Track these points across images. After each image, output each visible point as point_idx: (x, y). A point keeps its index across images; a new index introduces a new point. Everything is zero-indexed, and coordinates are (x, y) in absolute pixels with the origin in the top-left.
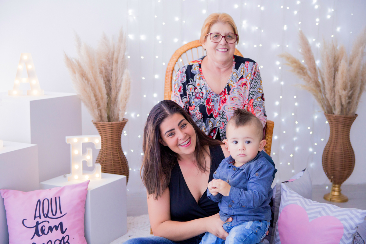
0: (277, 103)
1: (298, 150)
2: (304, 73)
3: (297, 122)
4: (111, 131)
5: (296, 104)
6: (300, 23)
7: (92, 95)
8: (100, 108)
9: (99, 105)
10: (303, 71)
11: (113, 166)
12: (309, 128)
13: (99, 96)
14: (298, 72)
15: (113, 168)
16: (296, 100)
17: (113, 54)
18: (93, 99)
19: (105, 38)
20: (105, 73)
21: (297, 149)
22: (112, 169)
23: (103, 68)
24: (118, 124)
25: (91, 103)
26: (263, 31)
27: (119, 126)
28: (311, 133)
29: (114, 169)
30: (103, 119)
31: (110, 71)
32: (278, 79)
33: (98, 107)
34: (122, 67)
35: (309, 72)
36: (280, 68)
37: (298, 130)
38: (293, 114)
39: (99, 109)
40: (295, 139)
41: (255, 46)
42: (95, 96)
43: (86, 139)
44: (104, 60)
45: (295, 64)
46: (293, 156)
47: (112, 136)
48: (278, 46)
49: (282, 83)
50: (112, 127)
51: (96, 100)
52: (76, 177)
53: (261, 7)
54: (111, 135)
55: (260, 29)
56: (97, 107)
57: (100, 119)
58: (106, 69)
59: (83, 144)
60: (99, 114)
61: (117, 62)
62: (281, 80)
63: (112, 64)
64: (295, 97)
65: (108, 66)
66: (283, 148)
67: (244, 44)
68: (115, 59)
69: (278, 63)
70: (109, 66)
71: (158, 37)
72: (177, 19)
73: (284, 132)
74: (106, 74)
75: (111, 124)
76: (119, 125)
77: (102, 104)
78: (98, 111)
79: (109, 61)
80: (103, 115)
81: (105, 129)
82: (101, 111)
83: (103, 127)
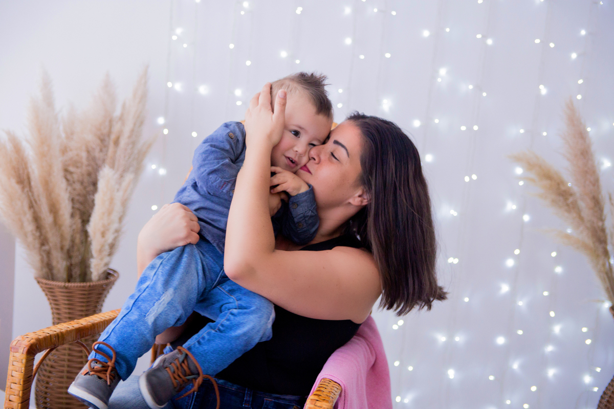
0: (510, 263)
1: (555, 375)
2: (568, 205)
3: (552, 314)
4: (66, 302)
5: (559, 270)
6: (580, 82)
7: (29, 216)
8: (46, 248)
9: (43, 241)
10: (566, 199)
12: (585, 330)
13: (47, 219)
14: (554, 202)
15: (64, 385)
16: (557, 261)
17: (111, 126)
18: (30, 227)
19: (108, 87)
20: (88, 165)
21: (551, 372)
23: (84, 155)
25: (25, 235)
26: (484, 94)
27: (86, 292)
28: (588, 342)
30: (55, 272)
31: (99, 162)
32: (514, 207)
33: (42, 244)
34: (125, 157)
35: (582, 204)
36: (521, 183)
37: (557, 329)
38: (546, 294)
39: (44, 251)
40: (550, 348)
41: (463, 128)
42: (37, 219)
44: (90, 138)
45: (547, 182)
46: (538, 390)
47: (71, 311)
48: (522, 131)
49: (526, 218)
51: (39, 228)
53: (485, 37)
54: (67, 311)
55: (479, 88)
56: (37, 245)
57: (45, 270)
60: (42, 260)
61: (117, 142)
62: (522, 210)
63: (107, 151)
64: (554, 254)
65: (97, 150)
66: (515, 366)
67: (437, 121)
68: (113, 137)
69: (519, 171)
70: (101, 150)
71: (238, 92)
72: (284, 54)
73: (520, 332)
74: (90, 169)
75: (66, 288)
76: (85, 290)
77: (53, 239)
78: (41, 255)
79: (102, 141)
80: (54, 263)
81: (54, 296)
82: (48, 253)
83: (50, 292)
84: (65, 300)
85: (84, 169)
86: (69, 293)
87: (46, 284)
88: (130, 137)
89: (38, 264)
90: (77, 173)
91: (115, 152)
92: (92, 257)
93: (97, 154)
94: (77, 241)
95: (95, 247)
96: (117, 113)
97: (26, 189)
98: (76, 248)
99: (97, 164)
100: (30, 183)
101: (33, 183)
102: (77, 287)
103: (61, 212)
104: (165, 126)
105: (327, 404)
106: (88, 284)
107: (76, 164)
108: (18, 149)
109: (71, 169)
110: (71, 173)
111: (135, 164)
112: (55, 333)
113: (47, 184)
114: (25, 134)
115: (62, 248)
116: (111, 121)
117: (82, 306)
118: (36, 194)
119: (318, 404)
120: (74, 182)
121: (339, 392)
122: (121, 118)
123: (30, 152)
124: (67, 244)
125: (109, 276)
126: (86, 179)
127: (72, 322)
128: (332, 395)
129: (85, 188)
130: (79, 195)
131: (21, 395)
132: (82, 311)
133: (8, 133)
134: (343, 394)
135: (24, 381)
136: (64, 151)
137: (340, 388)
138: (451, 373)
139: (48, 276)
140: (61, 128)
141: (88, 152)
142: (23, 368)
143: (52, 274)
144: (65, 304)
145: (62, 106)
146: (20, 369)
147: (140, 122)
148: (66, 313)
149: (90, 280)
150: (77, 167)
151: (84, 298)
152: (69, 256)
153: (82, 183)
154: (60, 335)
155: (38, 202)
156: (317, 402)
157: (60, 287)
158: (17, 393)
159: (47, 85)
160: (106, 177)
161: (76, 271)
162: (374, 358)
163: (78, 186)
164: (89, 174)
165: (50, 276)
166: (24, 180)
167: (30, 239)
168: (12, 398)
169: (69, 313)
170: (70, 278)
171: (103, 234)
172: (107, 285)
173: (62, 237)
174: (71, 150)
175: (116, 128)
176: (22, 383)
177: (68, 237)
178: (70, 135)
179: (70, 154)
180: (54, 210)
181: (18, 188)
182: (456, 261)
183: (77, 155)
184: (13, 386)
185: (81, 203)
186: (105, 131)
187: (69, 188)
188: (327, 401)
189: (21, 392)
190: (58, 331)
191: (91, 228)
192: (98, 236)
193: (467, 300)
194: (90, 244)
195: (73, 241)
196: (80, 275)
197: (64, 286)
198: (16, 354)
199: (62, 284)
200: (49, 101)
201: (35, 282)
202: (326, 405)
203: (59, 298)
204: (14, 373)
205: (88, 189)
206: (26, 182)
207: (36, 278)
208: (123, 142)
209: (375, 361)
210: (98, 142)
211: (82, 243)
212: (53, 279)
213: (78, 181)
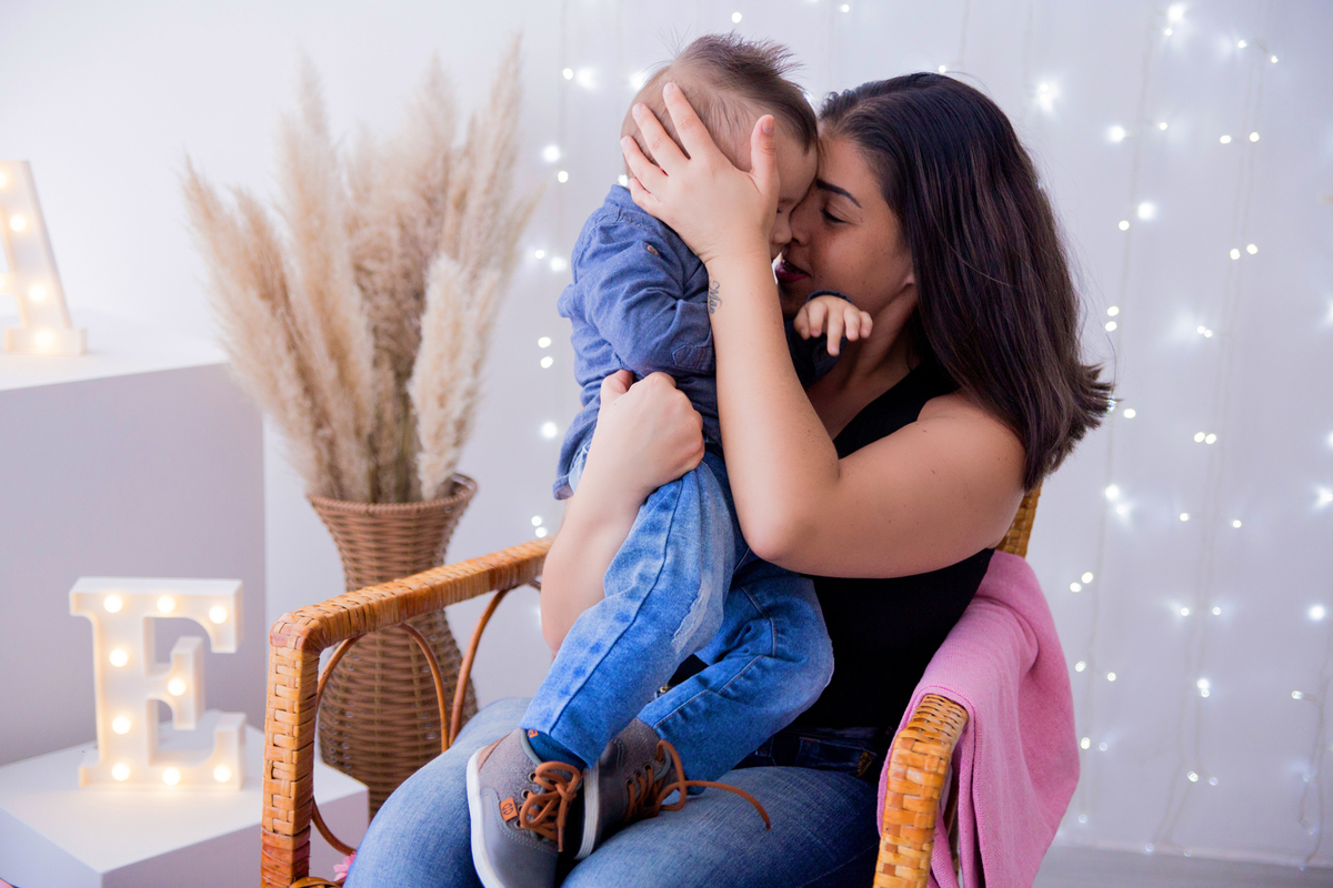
4: (372, 545)
7: (288, 367)
8: (326, 432)
9: (320, 420)
11: (377, 706)
13: (326, 372)
15: (376, 717)
17: (447, 170)
18: (291, 389)
19: (437, 84)
20: (404, 255)
22: (371, 722)
23: (394, 233)
24: (407, 517)
25: (283, 406)
26: (1274, 59)
27: (411, 524)
29: (382, 722)
30: (346, 482)
31: (427, 249)
33: (319, 425)
34: (479, 234)
39: (323, 439)
41: (1225, 139)
42: (304, 373)
43: (166, 601)
44: (405, 196)
47: (382, 564)
50: (375, 525)
51: (309, 390)
52: (121, 771)
54: (375, 563)
55: (1261, 47)
56: (308, 427)
57: (326, 479)
58: (410, 241)
59: (148, 620)
60: (319, 460)
61: (461, 204)
63: (442, 223)
65: (421, 222)
67: (1163, 126)
68: (453, 192)
70: (429, 223)
74: (408, 262)
75: (372, 515)
76: (409, 520)
77: (340, 413)
78: (316, 447)
79: (431, 201)
80: (343, 464)
81: (347, 533)
82: (331, 444)
83: (337, 523)
84: (368, 541)
85: (396, 264)
86: (377, 525)
87: (329, 508)
88: (488, 191)
89: (312, 467)
90: (383, 272)
91: (458, 225)
92: (420, 448)
93: (421, 231)
94: (388, 416)
95: (425, 428)
96: (460, 140)
97: (281, 310)
98: (385, 433)
99: (421, 253)
100: (286, 297)
101: (293, 297)
102: (393, 513)
103: (352, 357)
104: (560, 166)
105: (939, 748)
106: (415, 506)
107: (379, 253)
108: (259, 226)
109: (370, 264)
110: (369, 273)
111: (501, 249)
112: (357, 606)
113: (320, 297)
114: (272, 193)
115: (358, 432)
116: (446, 159)
117: (406, 553)
118: (299, 319)
119: (919, 747)
120: (376, 293)
121: (962, 721)
122: (468, 151)
123: (284, 233)
124: (368, 425)
125: (455, 488)
126: (401, 285)
127: (389, 584)
128: (947, 729)
129: (399, 304)
130: (387, 319)
131: (296, 733)
132: (405, 563)
133: (239, 194)
134: (971, 728)
135: (301, 706)
136: (353, 226)
137: (963, 714)
138: (1204, 686)
139: (332, 491)
140: (345, 178)
141: (403, 227)
142: (298, 680)
143: (341, 488)
144: (370, 549)
145: (343, 131)
146: (292, 681)
147: (508, 156)
148: (372, 568)
149: (419, 499)
150: (381, 260)
151: (408, 536)
152: (373, 449)
153: (392, 294)
154: (367, 611)
155: (305, 336)
156: (917, 743)
157: (359, 514)
158: (287, 729)
159: (310, 88)
160: (443, 277)
161: (389, 481)
162: (1036, 653)
163: (384, 301)
164: (407, 275)
165: (336, 493)
166: (274, 292)
167: (293, 414)
168: (279, 739)
169: (380, 568)
170: (376, 495)
171: (442, 401)
172: (453, 508)
173: (357, 409)
174: (367, 224)
175: (459, 172)
176: (296, 710)
177: (369, 408)
178: (363, 193)
179: (366, 233)
180: (338, 353)
181: (262, 307)
182: (1211, 439)
183: (381, 234)
184: (279, 715)
185: (393, 337)
186: (436, 181)
187: (367, 306)
188: (939, 742)
189: (296, 728)
190: (363, 602)
191: (417, 388)
192: (432, 403)
193: (1237, 524)
194: (416, 421)
195: (379, 417)
196: (397, 489)
197: (367, 512)
198: (280, 651)
199: (362, 507)
200: (316, 119)
201: (307, 505)
202: (936, 750)
203: (358, 536)
204: (281, 690)
205: (405, 306)
206: (279, 294)
207: (309, 497)
208: (474, 202)
209: (1038, 658)
210: (423, 204)
211: (398, 420)
212: (343, 498)
213: (385, 289)
